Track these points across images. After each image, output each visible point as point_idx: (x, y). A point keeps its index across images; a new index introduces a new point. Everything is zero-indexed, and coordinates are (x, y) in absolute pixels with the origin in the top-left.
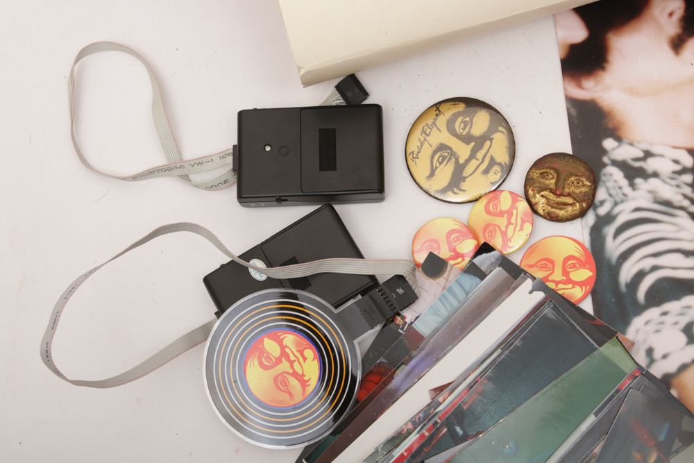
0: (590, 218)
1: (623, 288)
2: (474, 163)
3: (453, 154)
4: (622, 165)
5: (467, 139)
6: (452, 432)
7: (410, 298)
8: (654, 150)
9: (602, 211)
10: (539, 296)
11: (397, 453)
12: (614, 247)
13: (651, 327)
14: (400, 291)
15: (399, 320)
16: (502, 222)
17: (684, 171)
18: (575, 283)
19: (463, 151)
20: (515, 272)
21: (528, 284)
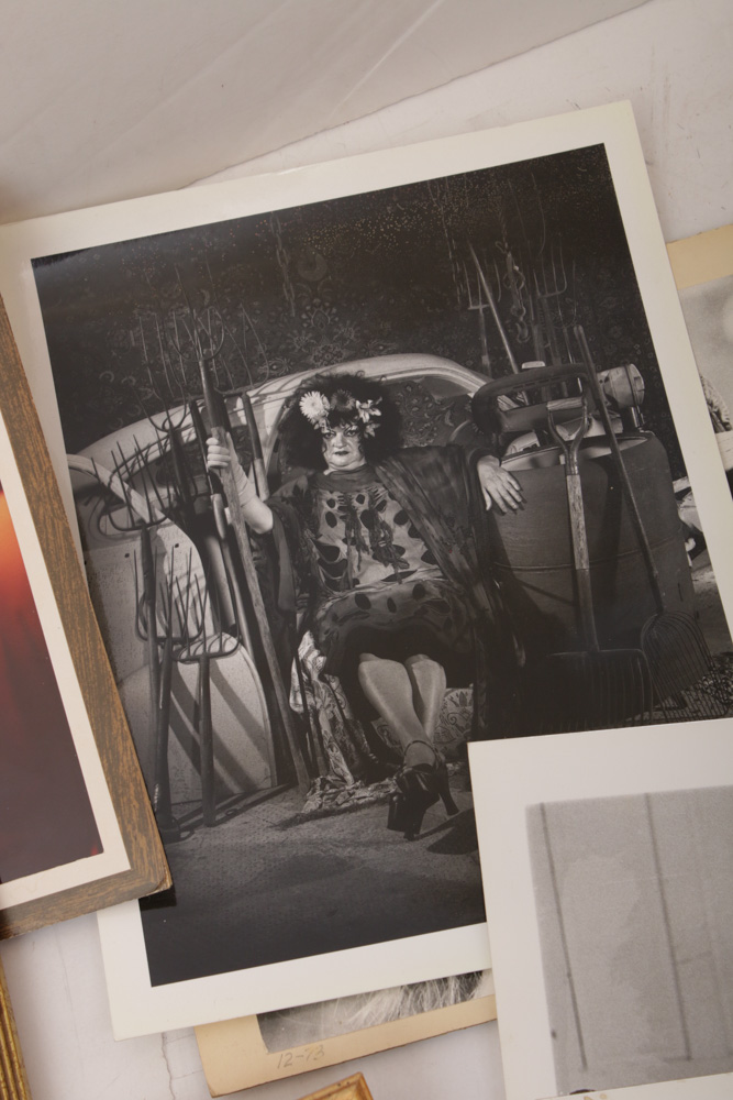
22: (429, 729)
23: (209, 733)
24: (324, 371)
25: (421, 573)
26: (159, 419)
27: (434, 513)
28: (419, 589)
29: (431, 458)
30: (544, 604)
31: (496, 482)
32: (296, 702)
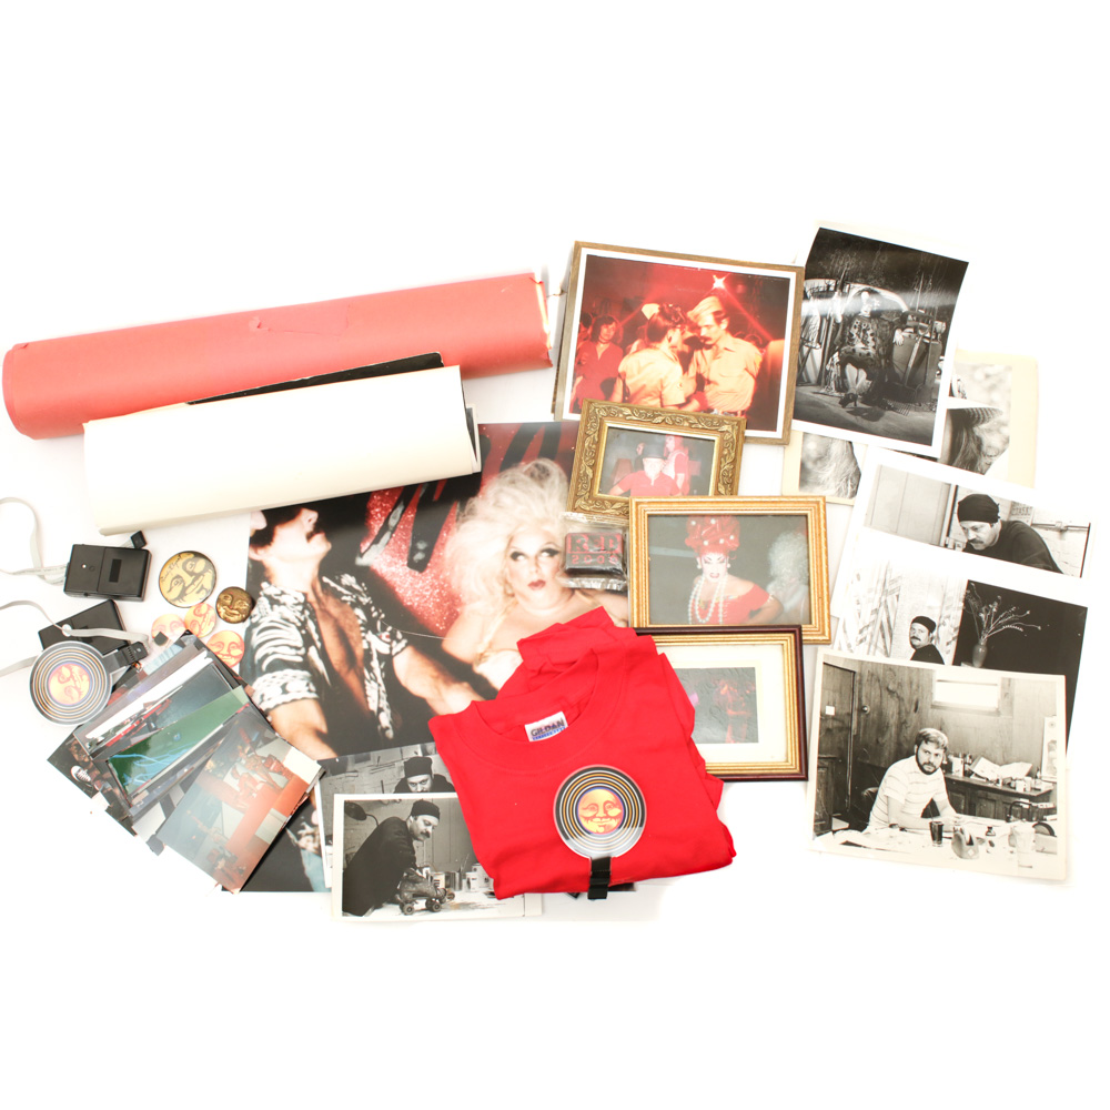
0: (247, 623)
1: (256, 661)
2: (193, 587)
3: (183, 581)
4: (269, 597)
5: (191, 574)
6: (149, 726)
7: (144, 655)
8: (286, 591)
9: (254, 620)
10: (210, 660)
11: (118, 734)
12: (256, 640)
13: (266, 683)
14: (139, 650)
15: (138, 666)
16: (200, 620)
17: (299, 604)
18: (232, 656)
19: (188, 579)
20: (199, 646)
21: (205, 653)
22: (857, 386)
23: (804, 366)
24: (872, 288)
25: (871, 350)
26: (827, 281)
27: (880, 337)
28: (869, 354)
29: (886, 323)
30: (897, 370)
31: (899, 336)
32: (828, 367)
